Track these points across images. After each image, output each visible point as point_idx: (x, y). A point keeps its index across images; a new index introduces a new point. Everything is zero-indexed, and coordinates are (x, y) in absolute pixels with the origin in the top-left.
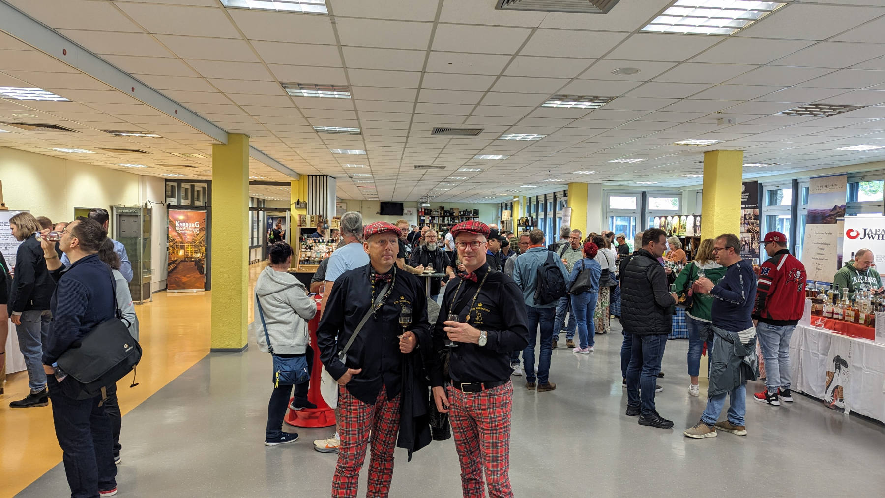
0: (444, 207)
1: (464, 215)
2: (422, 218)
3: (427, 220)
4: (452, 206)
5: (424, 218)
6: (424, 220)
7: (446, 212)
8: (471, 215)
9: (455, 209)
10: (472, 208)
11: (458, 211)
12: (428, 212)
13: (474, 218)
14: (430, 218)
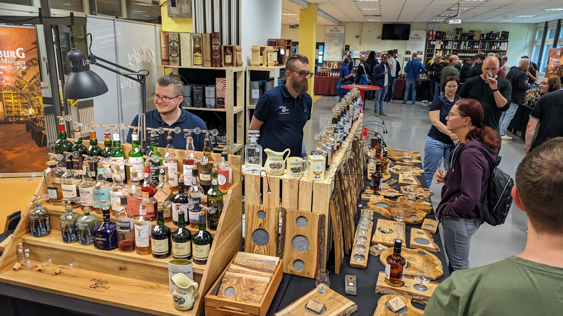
0: (462, 29)
1: (488, 38)
2: (432, 43)
3: (438, 45)
4: (473, 28)
5: (435, 43)
6: (435, 45)
7: (464, 35)
8: (497, 39)
9: (476, 31)
10: (500, 29)
11: (479, 34)
12: (440, 36)
13: (500, 42)
14: (442, 43)
